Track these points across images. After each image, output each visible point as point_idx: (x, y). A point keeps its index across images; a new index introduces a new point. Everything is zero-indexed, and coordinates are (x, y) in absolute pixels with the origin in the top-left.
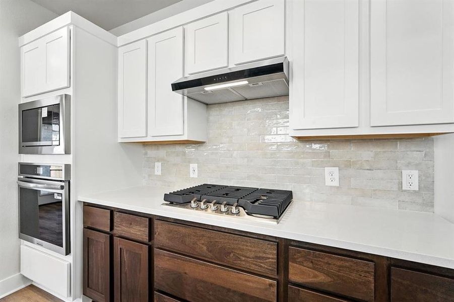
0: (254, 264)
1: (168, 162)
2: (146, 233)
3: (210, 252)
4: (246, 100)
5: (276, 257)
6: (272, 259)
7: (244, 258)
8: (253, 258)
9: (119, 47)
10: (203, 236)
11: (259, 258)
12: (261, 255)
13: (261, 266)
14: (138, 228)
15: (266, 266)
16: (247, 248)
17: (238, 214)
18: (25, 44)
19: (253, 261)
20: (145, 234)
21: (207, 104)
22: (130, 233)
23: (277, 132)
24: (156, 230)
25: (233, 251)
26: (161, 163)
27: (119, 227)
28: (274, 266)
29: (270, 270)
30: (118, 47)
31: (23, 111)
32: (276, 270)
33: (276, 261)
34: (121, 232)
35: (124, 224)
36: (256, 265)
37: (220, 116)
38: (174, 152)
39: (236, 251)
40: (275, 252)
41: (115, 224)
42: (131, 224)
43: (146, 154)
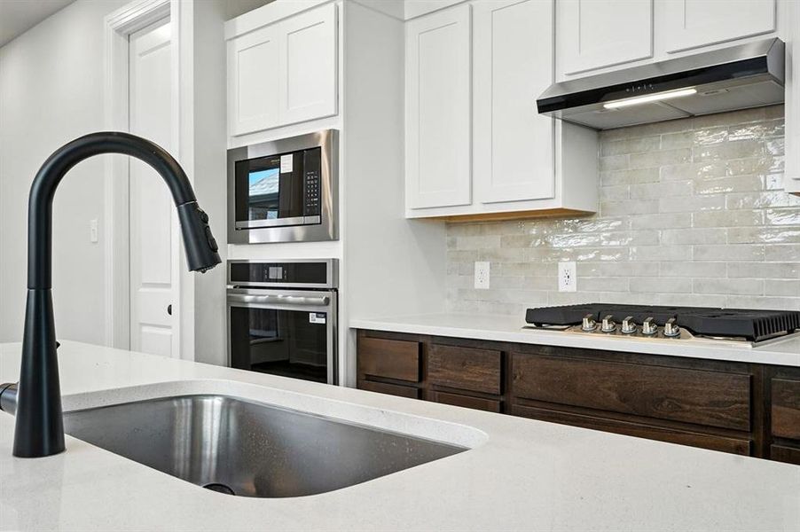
0: (708, 415)
1: (506, 259)
2: (495, 378)
3: (624, 400)
4: (692, 116)
5: (747, 399)
6: (742, 403)
7: (688, 407)
8: (706, 405)
9: (408, 20)
10: (610, 374)
11: (717, 404)
12: (720, 398)
13: (721, 418)
14: (478, 369)
15: (730, 417)
16: (696, 388)
17: (677, 336)
18: (238, 34)
19: (707, 410)
20: (494, 381)
21: (599, 130)
22: (462, 380)
23: (766, 186)
24: (515, 371)
25: (669, 395)
26: (488, 263)
27: (437, 371)
28: (745, 415)
29: (738, 422)
30: (405, 21)
31: (236, 162)
32: (748, 422)
33: (747, 406)
34: (443, 380)
35: (448, 366)
36: (712, 416)
37: (629, 155)
38: (521, 237)
39: (673, 396)
40: (747, 391)
41: (430, 367)
42: (464, 364)
43: (453, 244)
